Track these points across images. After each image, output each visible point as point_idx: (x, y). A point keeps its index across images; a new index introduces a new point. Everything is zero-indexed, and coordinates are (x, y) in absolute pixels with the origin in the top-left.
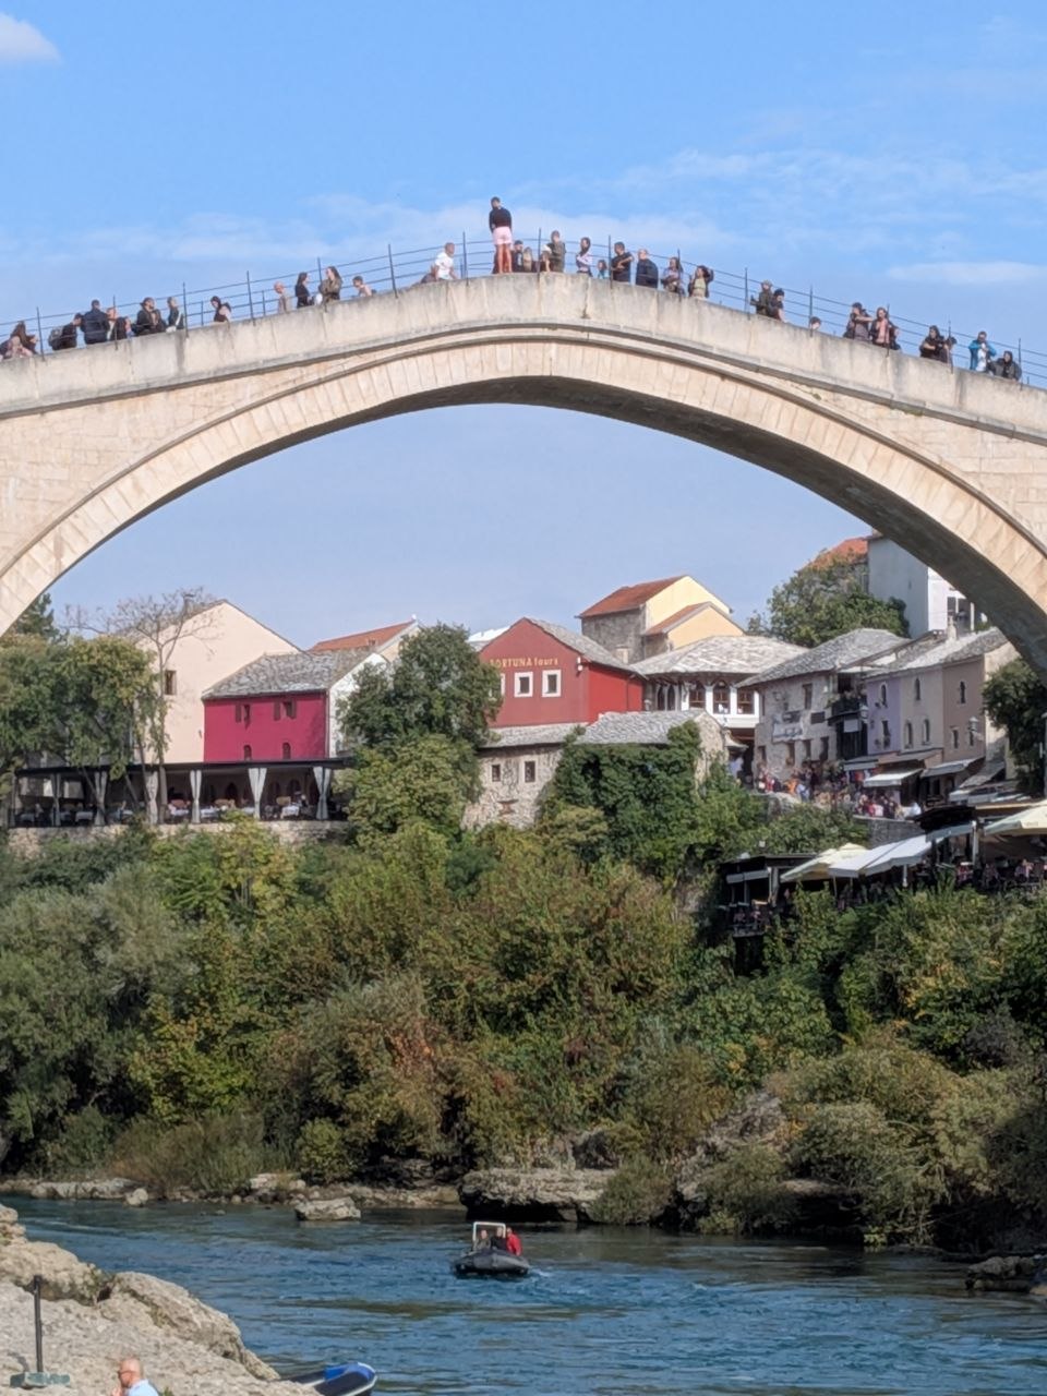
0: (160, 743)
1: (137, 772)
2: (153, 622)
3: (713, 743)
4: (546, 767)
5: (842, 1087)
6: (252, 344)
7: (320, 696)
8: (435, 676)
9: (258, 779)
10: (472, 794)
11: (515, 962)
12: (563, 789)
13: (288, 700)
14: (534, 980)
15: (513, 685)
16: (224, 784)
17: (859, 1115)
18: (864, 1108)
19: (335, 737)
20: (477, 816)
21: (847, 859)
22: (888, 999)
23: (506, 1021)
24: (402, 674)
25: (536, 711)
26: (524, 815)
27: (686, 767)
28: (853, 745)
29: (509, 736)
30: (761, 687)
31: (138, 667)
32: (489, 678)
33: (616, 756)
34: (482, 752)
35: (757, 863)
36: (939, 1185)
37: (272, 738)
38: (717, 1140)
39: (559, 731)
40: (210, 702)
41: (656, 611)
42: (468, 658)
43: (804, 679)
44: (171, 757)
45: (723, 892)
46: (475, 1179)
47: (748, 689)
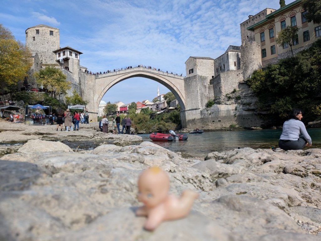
0: (117, 110)
1: (116, 112)
2: (116, 103)
3: (150, 108)
4: (140, 110)
5: (160, 124)
6: (121, 72)
7: (126, 107)
8: (133, 105)
9: (123, 112)
10: (136, 112)
11: (139, 120)
12: (141, 111)
13: (125, 107)
14: (141, 121)
15: (138, 105)
16: (121, 112)
17: (161, 126)
18: (161, 125)
19: (128, 109)
20: (136, 113)
21: (158, 113)
22: (162, 119)
23: (139, 124)
24: (131, 105)
25: (139, 107)
26: (139, 113)
27: (148, 109)
28: (158, 108)
29: (138, 108)
30: (152, 105)
31: (116, 105)
32: (137, 105)
33: (144, 109)
34: (136, 109)
35: (153, 114)
36: (166, 129)
37: (124, 109)
38: (152, 128)
39: (141, 108)
40: (120, 107)
41: (146, 102)
42: (135, 104)
43: (155, 104)
44: (118, 111)
45: (151, 116)
46: (138, 132)
47: (151, 105)
